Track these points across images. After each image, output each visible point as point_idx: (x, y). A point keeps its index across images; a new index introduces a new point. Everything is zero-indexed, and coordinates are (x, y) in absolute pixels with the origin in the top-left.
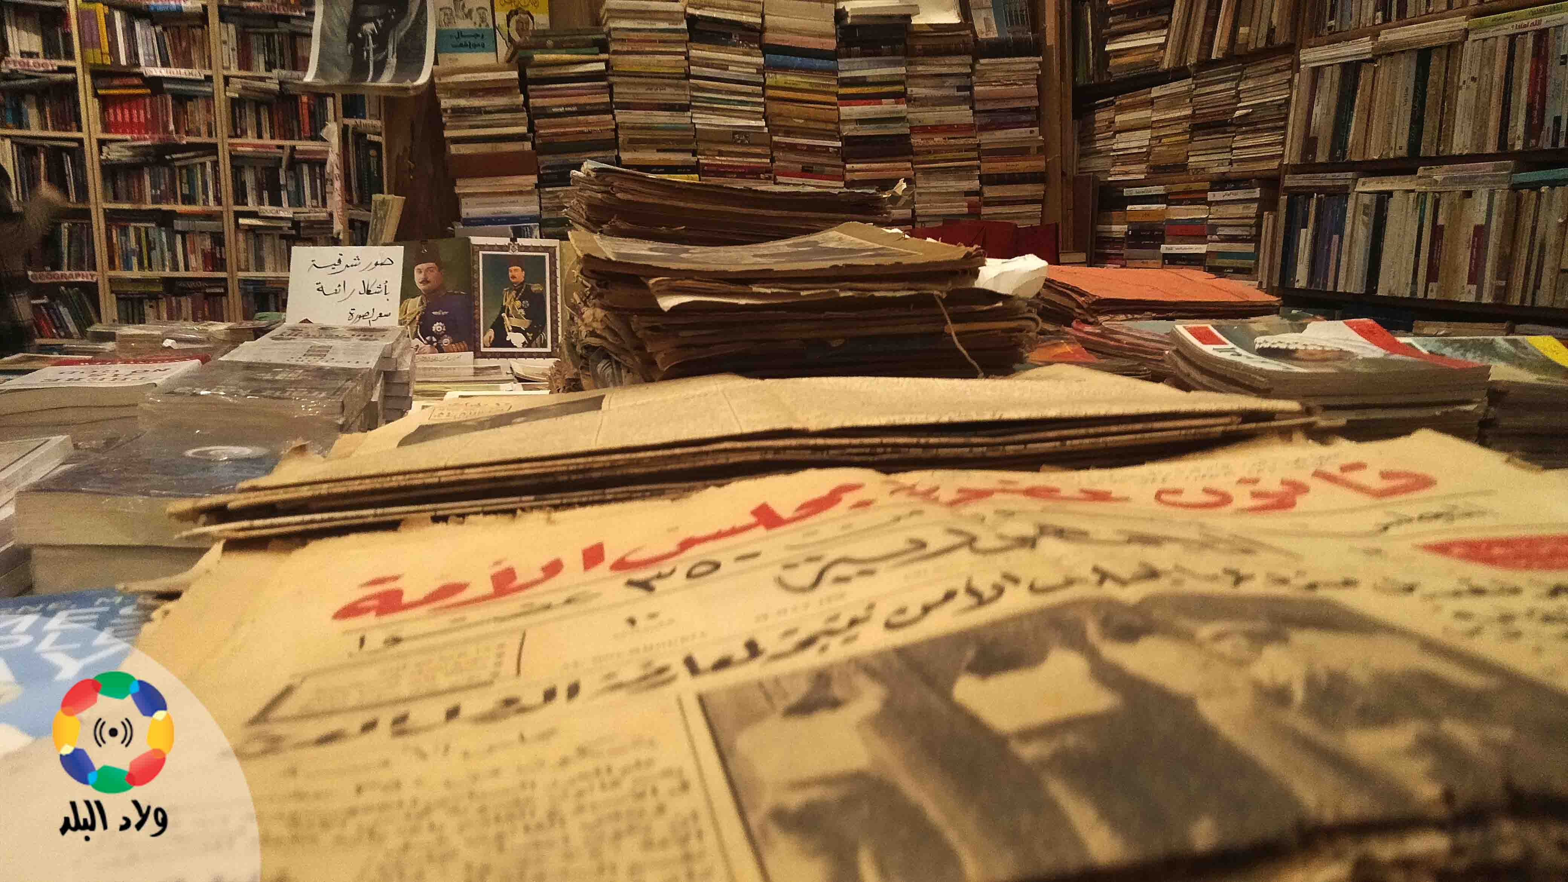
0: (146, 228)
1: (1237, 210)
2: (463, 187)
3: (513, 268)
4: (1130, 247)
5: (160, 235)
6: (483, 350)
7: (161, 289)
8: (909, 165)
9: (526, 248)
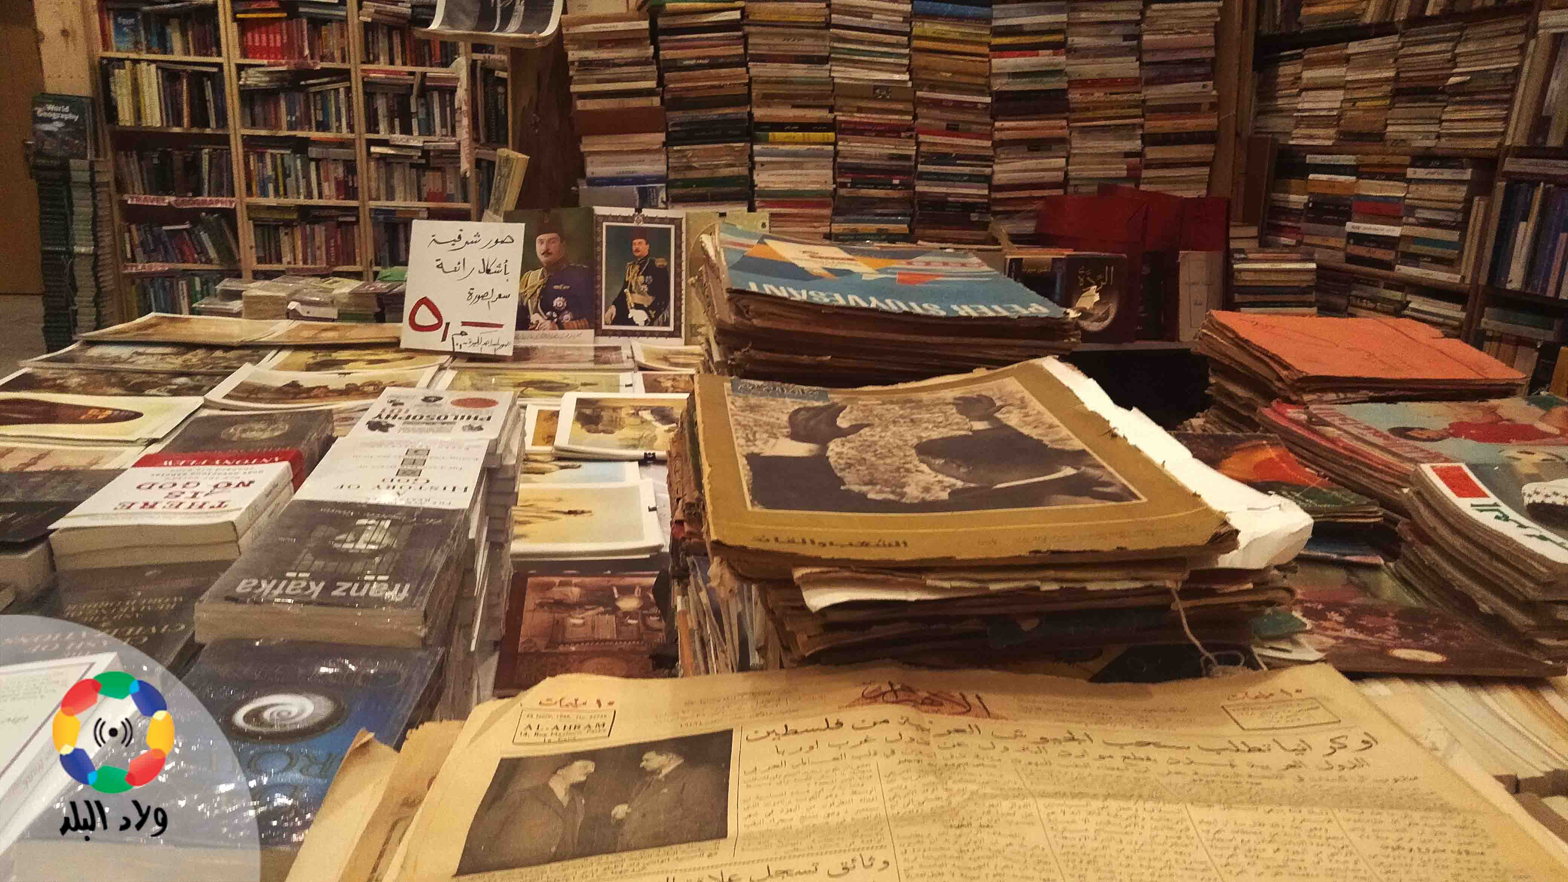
0: (282, 155)
1: (1442, 192)
2: (587, 145)
3: (636, 241)
4: (1308, 220)
5: (295, 161)
6: (604, 327)
7: (295, 216)
8: (1064, 123)
9: (652, 220)
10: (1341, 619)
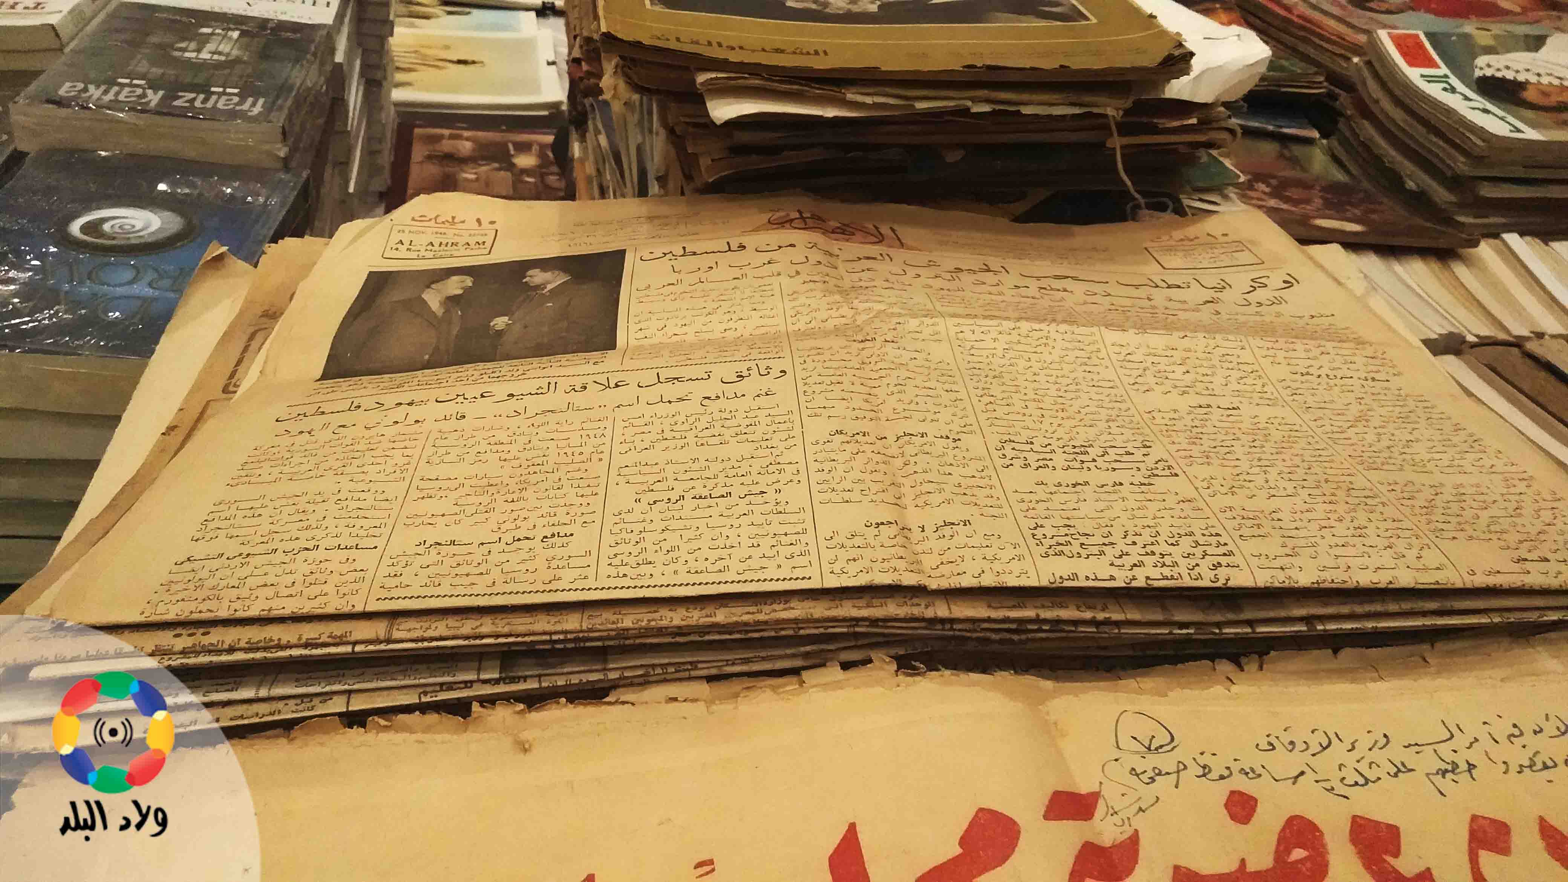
10: (1267, 190)
